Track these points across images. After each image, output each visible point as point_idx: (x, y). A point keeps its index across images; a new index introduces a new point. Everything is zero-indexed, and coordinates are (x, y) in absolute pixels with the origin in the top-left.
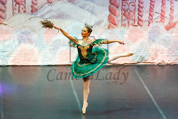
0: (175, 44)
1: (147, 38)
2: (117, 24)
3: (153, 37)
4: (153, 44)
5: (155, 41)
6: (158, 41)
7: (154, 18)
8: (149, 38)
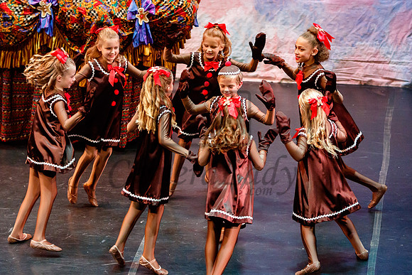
0: (328, 27)
1: (251, 7)
3: (267, 6)
4: (267, 26)
5: (273, 18)
6: (281, 18)
8: (257, 8)
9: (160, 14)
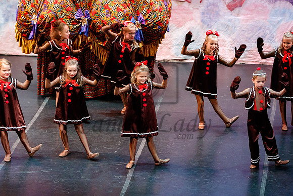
0: (242, 32)
1: (199, 21)
3: (208, 20)
5: (211, 27)
8: (202, 21)
9: (148, 24)
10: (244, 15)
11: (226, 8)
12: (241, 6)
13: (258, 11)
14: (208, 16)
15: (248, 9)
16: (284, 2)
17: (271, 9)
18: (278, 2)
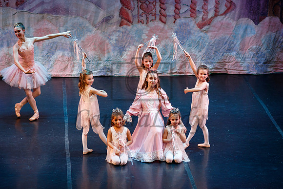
0: (211, 47)
2: (132, 20)
5: (183, 43)
7: (181, 12)
10: (212, 31)
11: (196, 26)
12: (209, 24)
13: (224, 28)
14: (181, 34)
15: (215, 26)
16: (246, 19)
17: (235, 25)
18: (241, 19)
